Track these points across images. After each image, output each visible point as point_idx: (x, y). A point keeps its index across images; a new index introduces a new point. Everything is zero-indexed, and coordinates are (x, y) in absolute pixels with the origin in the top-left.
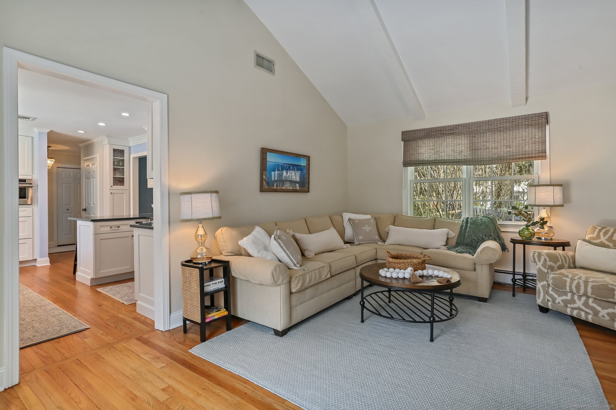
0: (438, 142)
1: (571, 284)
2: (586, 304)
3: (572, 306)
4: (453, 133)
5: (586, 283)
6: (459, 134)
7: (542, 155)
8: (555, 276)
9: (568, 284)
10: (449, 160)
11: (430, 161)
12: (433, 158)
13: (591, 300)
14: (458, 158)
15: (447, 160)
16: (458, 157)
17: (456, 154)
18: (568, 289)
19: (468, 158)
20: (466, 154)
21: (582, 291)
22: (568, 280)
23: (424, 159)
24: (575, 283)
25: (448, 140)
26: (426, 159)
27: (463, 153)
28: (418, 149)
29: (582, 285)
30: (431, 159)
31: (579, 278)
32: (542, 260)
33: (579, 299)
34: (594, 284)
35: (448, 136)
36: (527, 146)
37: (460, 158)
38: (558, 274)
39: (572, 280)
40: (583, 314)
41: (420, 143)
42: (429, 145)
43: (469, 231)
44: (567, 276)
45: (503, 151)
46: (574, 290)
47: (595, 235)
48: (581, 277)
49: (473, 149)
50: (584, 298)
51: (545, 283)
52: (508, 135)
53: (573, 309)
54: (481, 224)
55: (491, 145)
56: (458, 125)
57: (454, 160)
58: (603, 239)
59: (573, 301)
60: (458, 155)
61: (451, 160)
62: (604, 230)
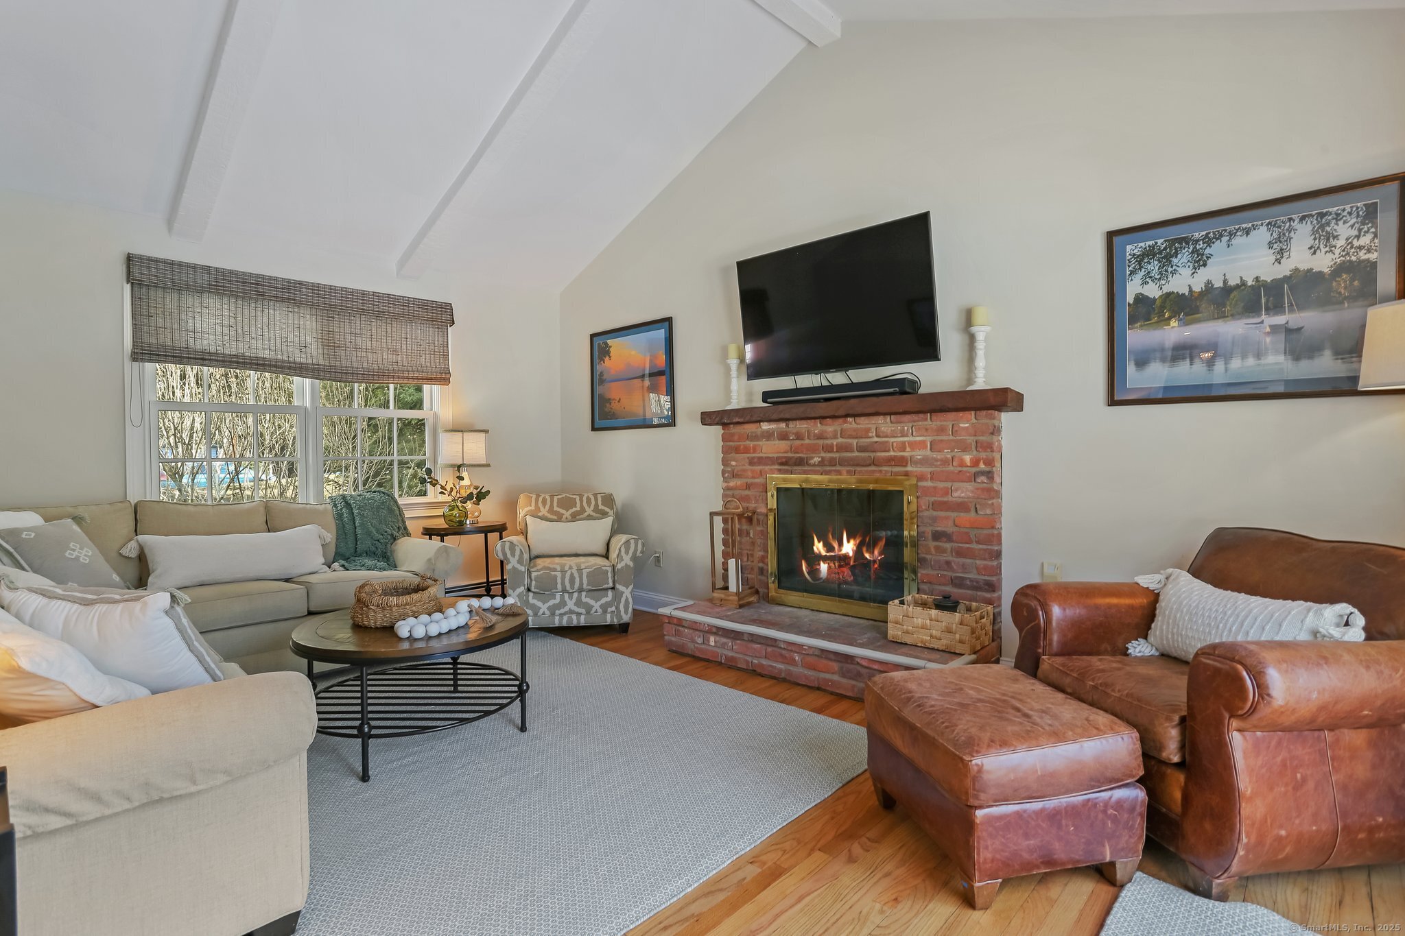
0: (246, 312)
1: (563, 579)
2: (579, 603)
3: (562, 611)
4: (289, 299)
5: (580, 571)
6: (300, 304)
7: (443, 378)
8: (539, 573)
9: (559, 581)
10: (276, 360)
11: (224, 355)
12: (231, 348)
13: (584, 594)
14: (298, 360)
15: (270, 360)
16: (298, 357)
17: (291, 349)
18: (559, 587)
19: (321, 362)
20: (315, 354)
21: (577, 585)
22: (559, 574)
23: (207, 347)
24: (568, 575)
25: (272, 312)
26: (213, 349)
27: (308, 350)
28: (183, 316)
29: (576, 575)
30: (227, 352)
31: (571, 568)
32: (518, 553)
33: (571, 598)
34: (588, 570)
35: (272, 303)
36: (423, 356)
37: (303, 361)
38: (541, 569)
39: (563, 572)
40: (574, 617)
41: (191, 300)
42: (219, 312)
43: (362, 524)
44: (555, 570)
45: (385, 359)
46: (568, 588)
47: (533, 508)
48: (570, 565)
49: (329, 343)
50: (575, 595)
51: (522, 589)
52: (394, 329)
53: (561, 615)
54: (378, 507)
55: (364, 342)
56: (301, 283)
57: (289, 362)
58: (544, 511)
59: (563, 603)
60: (297, 351)
61: (283, 361)
62: (541, 499)
